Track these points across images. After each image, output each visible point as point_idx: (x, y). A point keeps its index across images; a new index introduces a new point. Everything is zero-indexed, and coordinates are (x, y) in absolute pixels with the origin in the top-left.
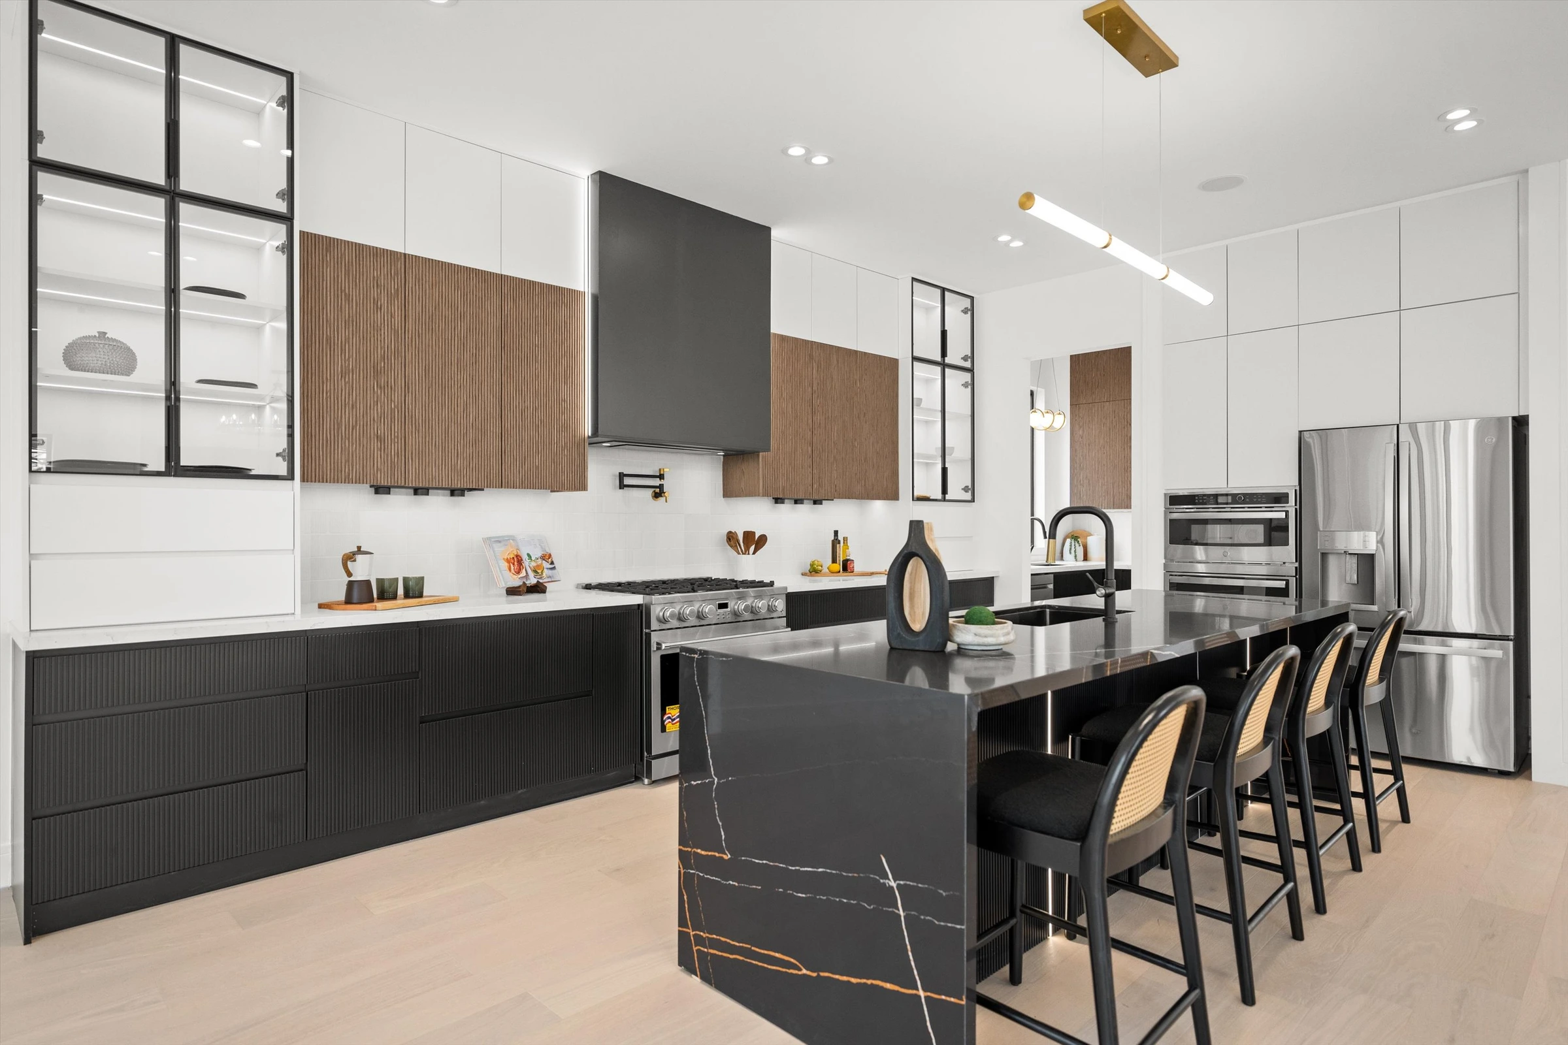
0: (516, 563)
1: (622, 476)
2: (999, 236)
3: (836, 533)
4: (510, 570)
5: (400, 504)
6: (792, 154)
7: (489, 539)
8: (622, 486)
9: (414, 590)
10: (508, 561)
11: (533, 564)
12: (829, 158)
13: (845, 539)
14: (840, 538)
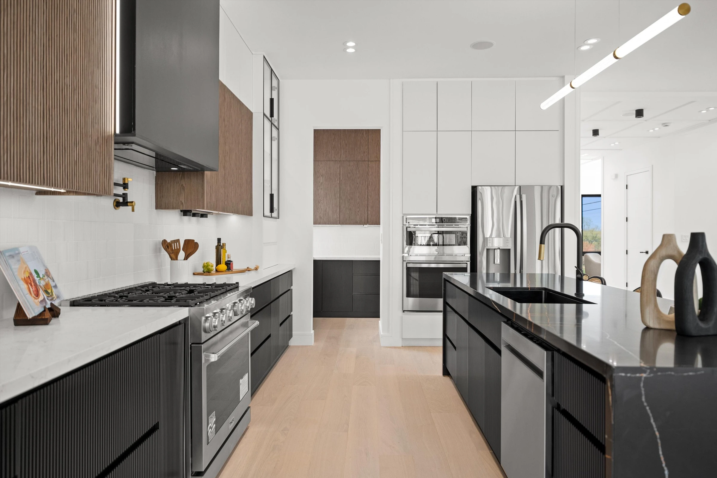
2: (348, 42)
3: (218, 239)
13: (225, 244)
14: (222, 243)
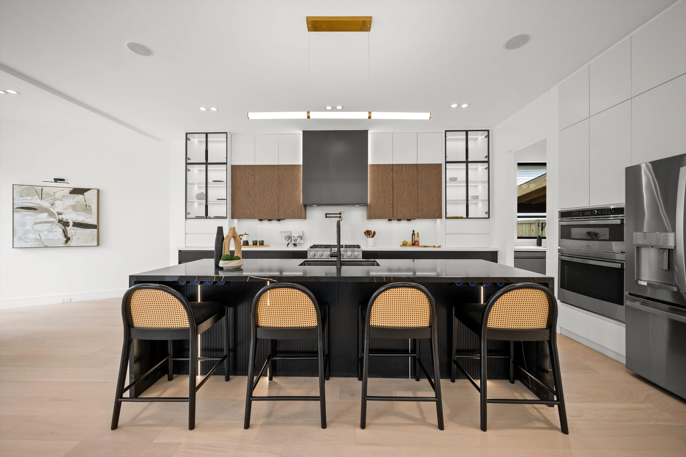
0: (288, 238)
1: (326, 214)
3: (414, 231)
4: (285, 240)
5: (266, 223)
6: (328, 109)
7: (281, 232)
8: (326, 217)
9: (262, 243)
10: (285, 237)
11: (294, 238)
12: (342, 106)
13: (418, 233)
14: (416, 233)
